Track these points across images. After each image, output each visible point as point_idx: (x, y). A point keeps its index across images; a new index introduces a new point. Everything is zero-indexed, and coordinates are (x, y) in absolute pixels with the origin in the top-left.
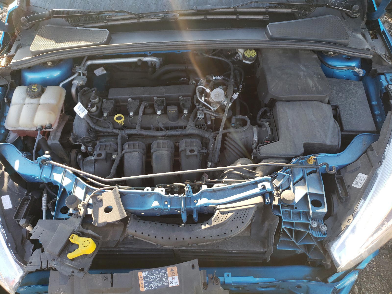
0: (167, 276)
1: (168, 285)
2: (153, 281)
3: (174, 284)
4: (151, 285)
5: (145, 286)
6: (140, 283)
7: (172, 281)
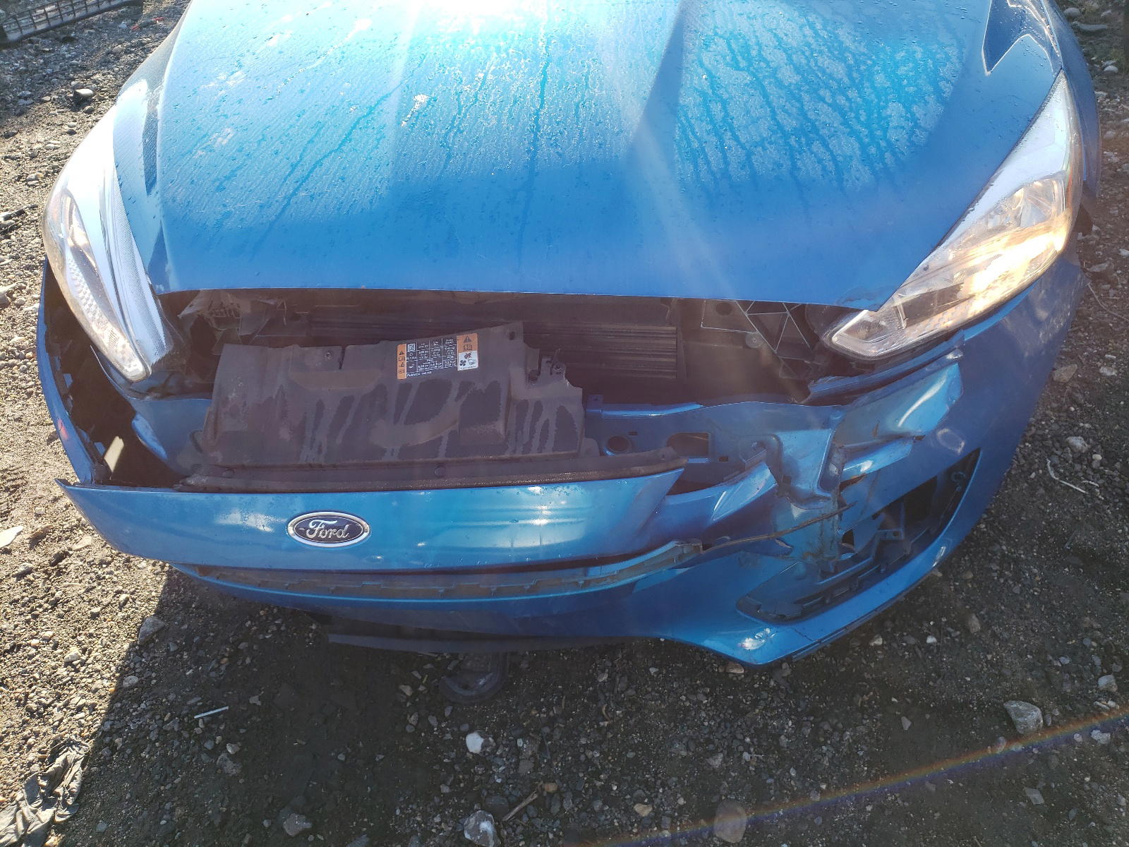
0: (455, 351)
1: (457, 368)
2: (425, 361)
3: (467, 366)
4: (420, 368)
5: (409, 371)
6: (399, 363)
7: (464, 359)
